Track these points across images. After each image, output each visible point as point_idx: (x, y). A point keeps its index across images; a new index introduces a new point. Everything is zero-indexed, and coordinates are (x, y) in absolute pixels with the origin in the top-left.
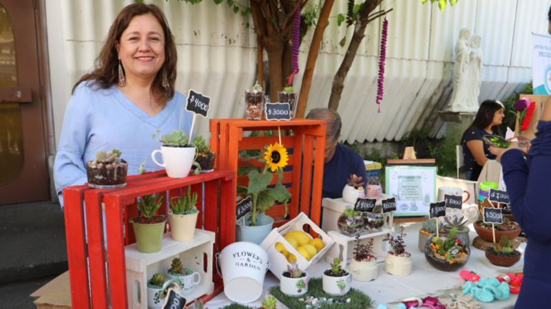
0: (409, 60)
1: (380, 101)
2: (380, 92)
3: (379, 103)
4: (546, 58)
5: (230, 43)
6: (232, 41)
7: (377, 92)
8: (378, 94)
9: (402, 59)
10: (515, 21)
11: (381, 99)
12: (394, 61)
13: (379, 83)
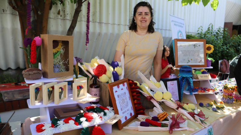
0: (119, 25)
1: (87, 44)
2: (87, 39)
3: (86, 45)
4: (178, 27)
5: (4, 11)
6: (5, 11)
7: (86, 39)
8: (87, 40)
9: (114, 24)
10: (174, 10)
11: (88, 43)
12: (110, 25)
13: (87, 35)
